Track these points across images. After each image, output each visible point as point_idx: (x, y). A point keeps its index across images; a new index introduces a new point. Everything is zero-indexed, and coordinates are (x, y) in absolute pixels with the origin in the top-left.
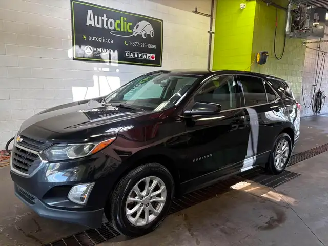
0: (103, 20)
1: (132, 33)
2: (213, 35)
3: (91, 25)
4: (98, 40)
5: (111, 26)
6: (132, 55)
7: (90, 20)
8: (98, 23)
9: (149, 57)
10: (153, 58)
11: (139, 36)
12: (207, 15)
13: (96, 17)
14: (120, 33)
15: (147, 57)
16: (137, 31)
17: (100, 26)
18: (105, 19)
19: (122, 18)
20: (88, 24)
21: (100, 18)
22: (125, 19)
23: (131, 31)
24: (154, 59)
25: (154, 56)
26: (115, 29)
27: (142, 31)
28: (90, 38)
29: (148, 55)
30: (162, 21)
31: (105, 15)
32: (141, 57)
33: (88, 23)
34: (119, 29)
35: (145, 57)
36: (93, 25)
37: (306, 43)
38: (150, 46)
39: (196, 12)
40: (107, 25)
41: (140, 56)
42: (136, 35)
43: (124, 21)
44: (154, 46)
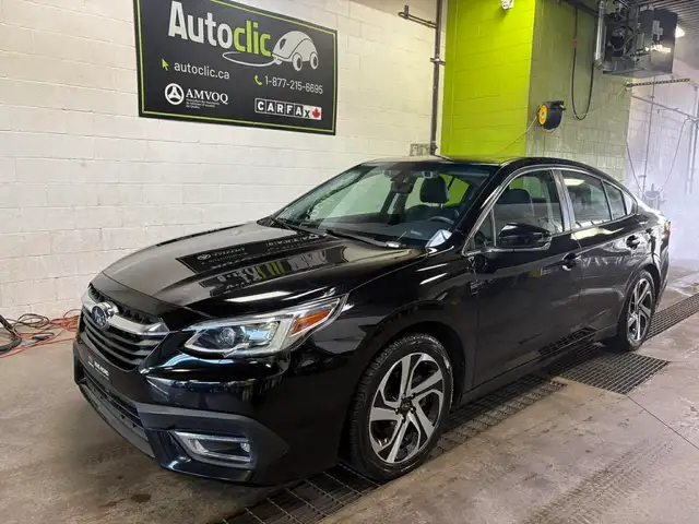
0: (205, 27)
1: (271, 59)
2: (442, 68)
3: (178, 36)
4: (196, 70)
5: (225, 40)
6: (271, 108)
7: (178, 24)
8: (196, 34)
9: (307, 113)
10: (316, 114)
11: (287, 66)
12: (428, 24)
13: (190, 18)
14: (244, 56)
15: (305, 114)
16: (281, 54)
17: (200, 39)
18: (211, 23)
19: (249, 23)
20: (172, 33)
21: (200, 21)
22: (256, 25)
23: (268, 54)
24: (319, 118)
25: (320, 109)
26: (233, 47)
27: (294, 53)
28: (178, 67)
29: (306, 108)
30: (336, 32)
31: (210, 15)
32: (291, 113)
33: (173, 31)
34: (242, 49)
35: (298, 112)
36: (184, 37)
37: (633, 85)
38: (310, 88)
39: (406, 15)
40: (215, 37)
41: (289, 110)
42: (279, 63)
43: (253, 29)
44: (318, 89)
